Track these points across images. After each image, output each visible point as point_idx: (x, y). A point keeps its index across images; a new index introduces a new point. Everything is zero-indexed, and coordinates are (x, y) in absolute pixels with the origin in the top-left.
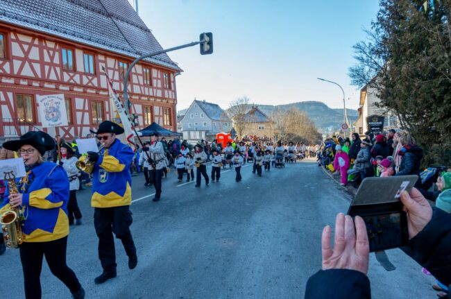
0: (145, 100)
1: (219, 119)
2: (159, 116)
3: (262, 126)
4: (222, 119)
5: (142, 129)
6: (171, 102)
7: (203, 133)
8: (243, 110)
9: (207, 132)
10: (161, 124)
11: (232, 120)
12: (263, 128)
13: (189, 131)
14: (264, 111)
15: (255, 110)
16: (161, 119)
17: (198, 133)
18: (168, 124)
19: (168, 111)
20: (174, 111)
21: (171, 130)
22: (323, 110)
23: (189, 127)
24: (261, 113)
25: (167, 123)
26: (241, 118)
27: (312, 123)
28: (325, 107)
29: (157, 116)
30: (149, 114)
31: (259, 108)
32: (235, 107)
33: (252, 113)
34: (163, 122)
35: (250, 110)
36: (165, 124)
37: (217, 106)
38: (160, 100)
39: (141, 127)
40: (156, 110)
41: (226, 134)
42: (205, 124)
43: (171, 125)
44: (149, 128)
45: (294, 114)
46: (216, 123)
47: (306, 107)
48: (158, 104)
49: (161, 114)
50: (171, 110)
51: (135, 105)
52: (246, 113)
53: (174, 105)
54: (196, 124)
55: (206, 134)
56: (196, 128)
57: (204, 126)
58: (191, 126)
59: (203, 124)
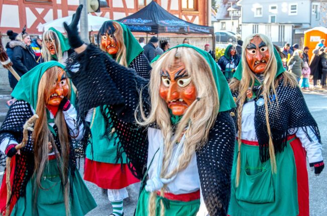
7: (288, 30)
9: (297, 26)
18: (191, 6)
21: (197, 21)
23: (257, 15)
25: (187, 3)
34: (180, 1)
36: (184, 6)
42: (294, 8)
43: (196, 8)
54: (274, 8)
55: (294, 31)
56: (273, 18)
57: (290, 14)
58: (261, 13)
59: (290, 8)
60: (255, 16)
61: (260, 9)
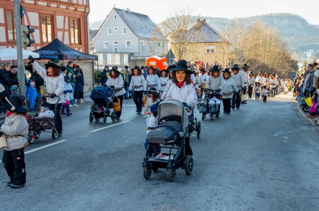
0: (43, 6)
1: (148, 36)
2: (64, 30)
3: (211, 47)
4: (154, 36)
5: (38, 48)
6: (81, 10)
7: (126, 57)
8: (184, 24)
9: (131, 54)
10: (66, 42)
11: (168, 38)
12: (212, 51)
13: (105, 53)
14: (214, 27)
15: (202, 24)
16: (67, 34)
17: (118, 56)
18: (77, 42)
19: (76, 22)
20: (86, 23)
21: (81, 51)
22: (299, 27)
23: (105, 47)
24: (210, 29)
25: (75, 40)
26: (181, 36)
27: (284, 45)
28: (303, 22)
29: (61, 30)
30: (49, 27)
31: (207, 21)
32: (173, 19)
33: (196, 28)
34: (70, 38)
35: (195, 23)
36: (73, 42)
37: (146, 17)
38: (65, 7)
39: (38, 45)
40: (60, 20)
41: (159, 59)
42: (128, 43)
43: (80, 43)
44: (49, 47)
45: (258, 32)
46: (144, 43)
47: (275, 22)
48: (63, 13)
49: (67, 27)
50: (81, 22)
51: (29, 13)
52: (188, 29)
53: (85, 15)
54: (116, 43)
55: (129, 58)
56: (116, 49)
57: (126, 47)
58: (108, 46)
59: (126, 43)
60: (104, 48)
61: (107, 43)
